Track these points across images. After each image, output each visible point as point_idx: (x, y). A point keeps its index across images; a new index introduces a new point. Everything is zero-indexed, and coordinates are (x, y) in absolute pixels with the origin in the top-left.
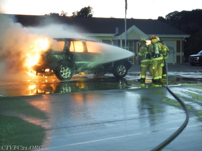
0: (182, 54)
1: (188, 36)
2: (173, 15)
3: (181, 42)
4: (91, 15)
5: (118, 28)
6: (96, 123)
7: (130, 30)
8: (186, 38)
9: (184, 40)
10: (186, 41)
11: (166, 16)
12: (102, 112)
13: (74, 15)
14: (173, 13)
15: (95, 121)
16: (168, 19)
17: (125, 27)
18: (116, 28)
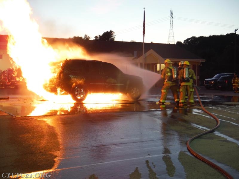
0: (198, 78)
1: (204, 61)
2: (191, 41)
3: (197, 66)
4: (113, 39)
5: (136, 52)
6: (102, 145)
7: (148, 53)
8: (202, 63)
9: (199, 64)
10: (201, 65)
11: (185, 41)
12: (110, 134)
13: (96, 39)
14: (190, 38)
15: (101, 143)
16: (186, 44)
17: (143, 50)
18: (135, 52)
